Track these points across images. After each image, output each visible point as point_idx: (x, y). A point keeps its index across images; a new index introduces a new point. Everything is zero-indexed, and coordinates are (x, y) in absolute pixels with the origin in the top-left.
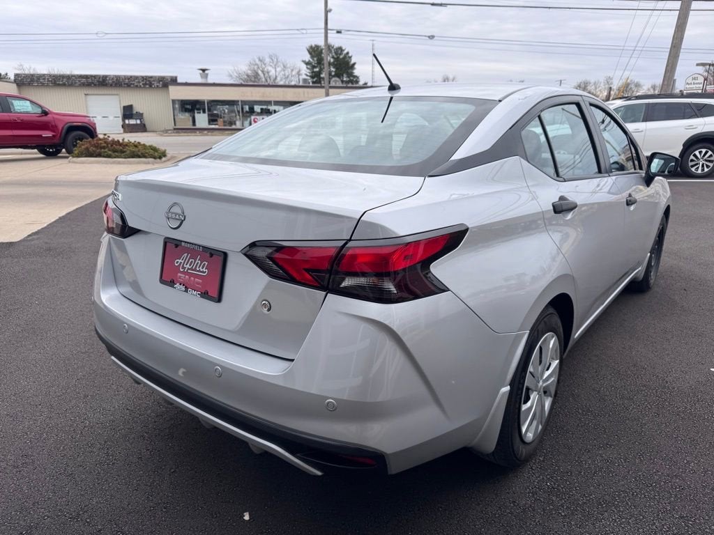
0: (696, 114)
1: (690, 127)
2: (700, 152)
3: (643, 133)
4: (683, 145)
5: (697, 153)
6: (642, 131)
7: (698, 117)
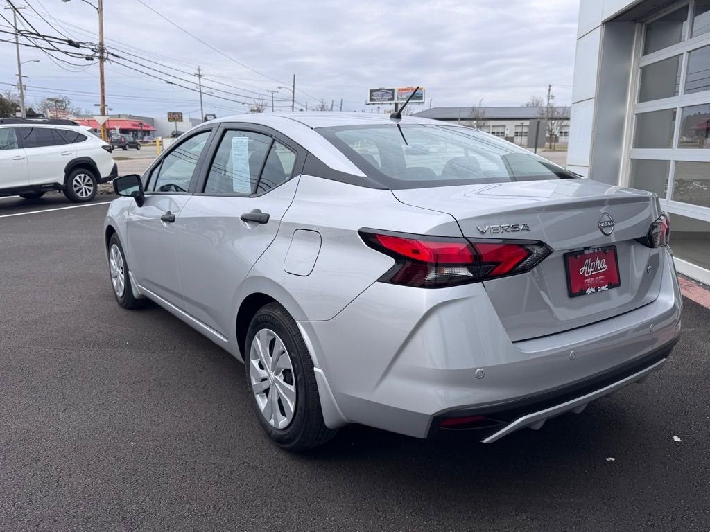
0: (65, 140)
1: (65, 153)
2: (80, 177)
3: (26, 160)
4: (65, 171)
5: (77, 178)
6: (23, 158)
7: (67, 143)
